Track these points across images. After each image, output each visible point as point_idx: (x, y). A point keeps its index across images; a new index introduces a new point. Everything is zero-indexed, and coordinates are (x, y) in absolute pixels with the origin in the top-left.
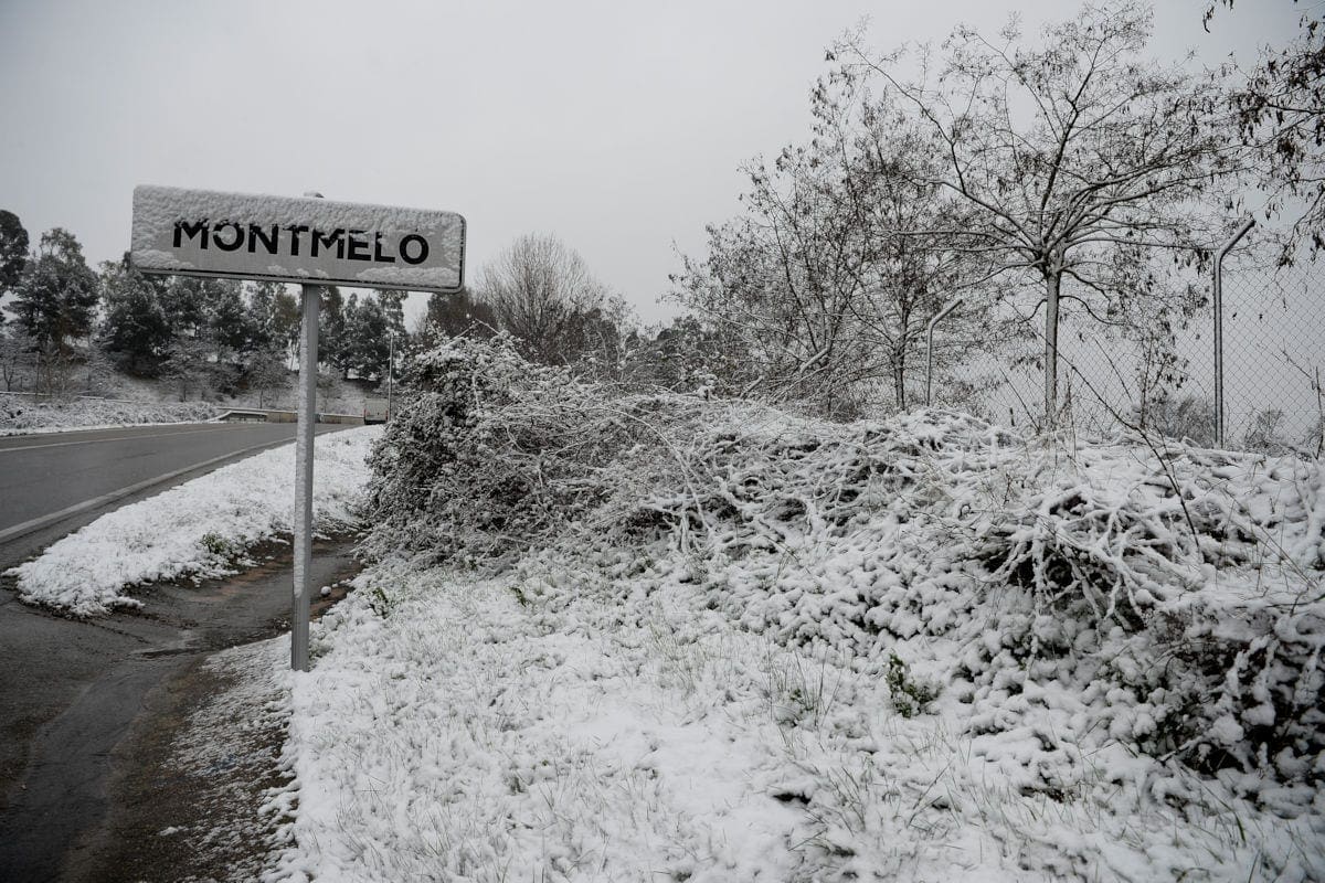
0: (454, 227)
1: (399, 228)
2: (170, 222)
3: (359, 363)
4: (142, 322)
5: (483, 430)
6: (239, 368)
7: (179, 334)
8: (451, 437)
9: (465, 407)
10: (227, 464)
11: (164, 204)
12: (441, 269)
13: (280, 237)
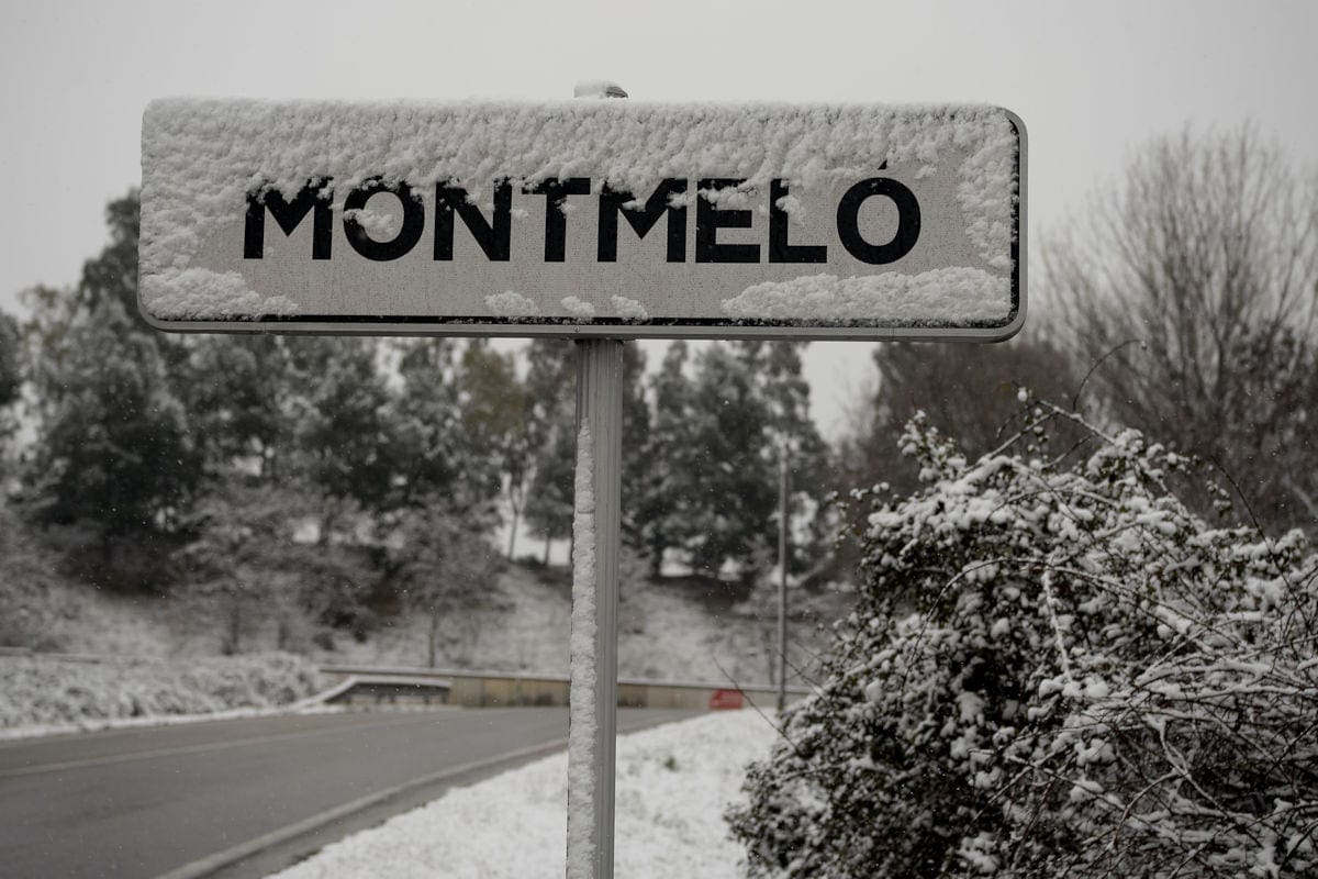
0: (988, 148)
1: (835, 162)
2: (233, 194)
3: (692, 532)
4: (127, 443)
5: (1087, 737)
6: (376, 556)
7: (222, 468)
8: (983, 756)
9: (1018, 662)
10: (353, 832)
11: (217, 146)
12: (959, 271)
13: (517, 212)
